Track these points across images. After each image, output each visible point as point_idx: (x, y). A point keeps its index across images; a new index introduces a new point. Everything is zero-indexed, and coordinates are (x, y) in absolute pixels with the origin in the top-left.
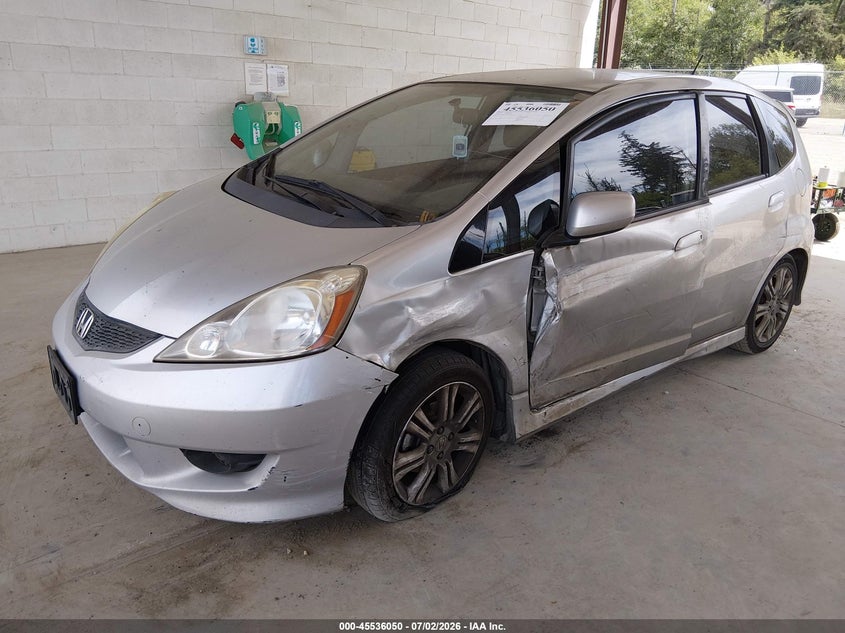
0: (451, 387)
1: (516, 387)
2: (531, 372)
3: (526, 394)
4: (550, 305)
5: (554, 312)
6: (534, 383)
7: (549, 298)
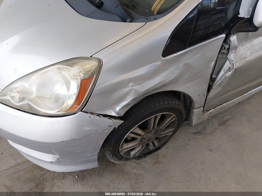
0: (156, 117)
1: (196, 107)
2: (208, 98)
3: (202, 108)
4: (227, 65)
5: (229, 70)
6: (208, 103)
7: (228, 61)
